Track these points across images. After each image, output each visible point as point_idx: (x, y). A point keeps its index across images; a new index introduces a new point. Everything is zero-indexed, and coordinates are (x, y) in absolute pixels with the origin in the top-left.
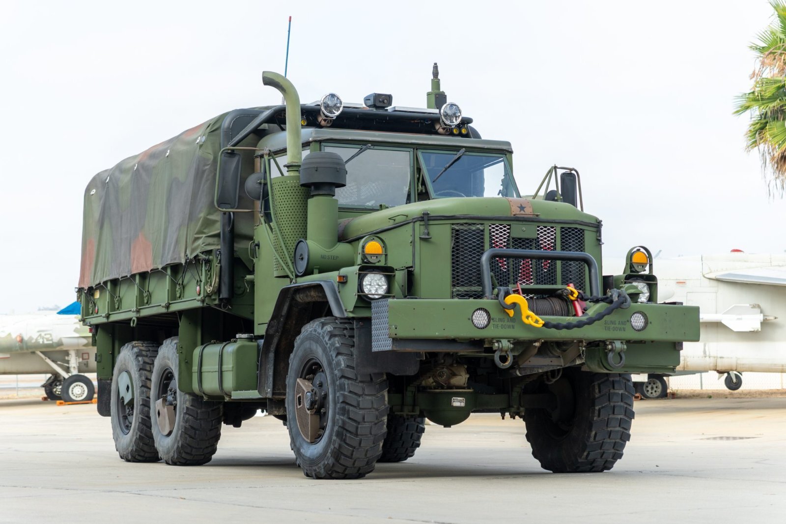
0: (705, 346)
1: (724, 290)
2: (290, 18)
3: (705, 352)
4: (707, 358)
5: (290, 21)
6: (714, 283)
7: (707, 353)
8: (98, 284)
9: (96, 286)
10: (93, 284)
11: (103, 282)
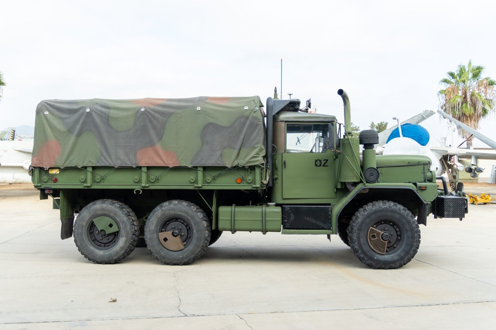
0: (14, 174)
1: (21, 154)
2: (282, 60)
3: (13, 177)
4: (14, 179)
5: (282, 61)
6: (17, 152)
7: (14, 177)
8: (71, 167)
9: (66, 167)
10: (62, 166)
11: (82, 166)
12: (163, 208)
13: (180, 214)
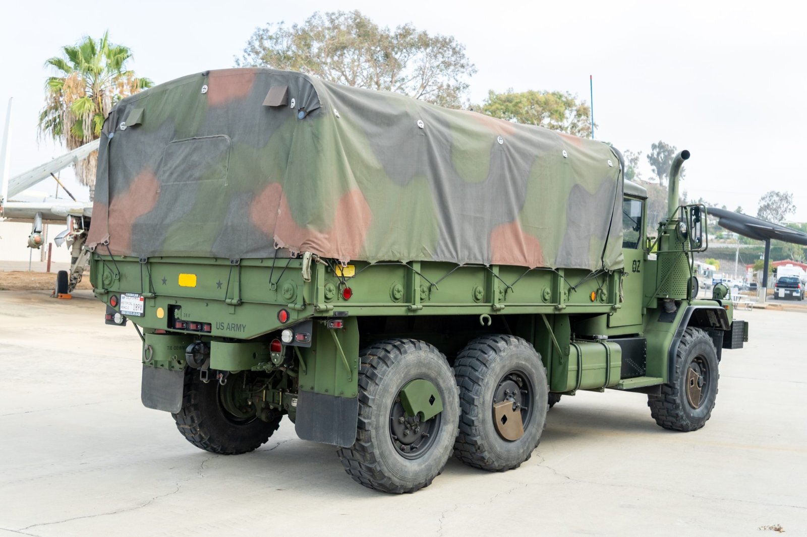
2: (591, 76)
5: (591, 79)
8: (390, 261)
9: (380, 262)
10: (373, 259)
11: (409, 261)
12: (502, 354)
13: (522, 364)
